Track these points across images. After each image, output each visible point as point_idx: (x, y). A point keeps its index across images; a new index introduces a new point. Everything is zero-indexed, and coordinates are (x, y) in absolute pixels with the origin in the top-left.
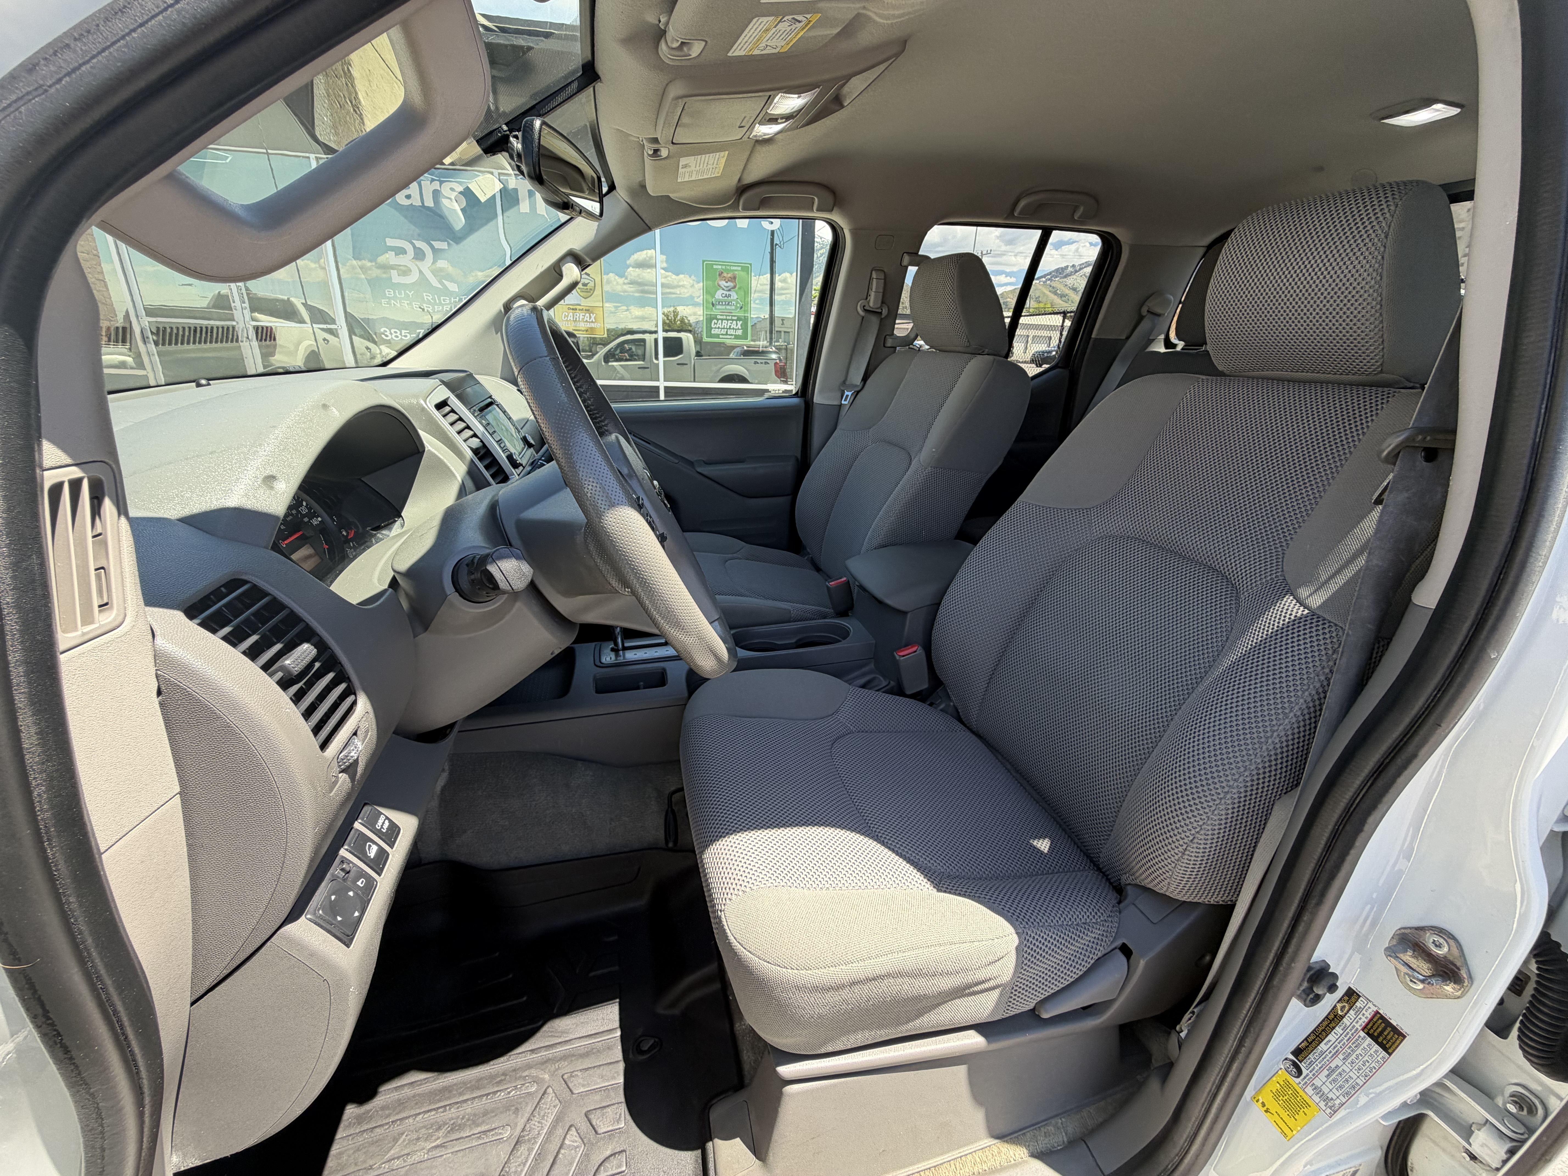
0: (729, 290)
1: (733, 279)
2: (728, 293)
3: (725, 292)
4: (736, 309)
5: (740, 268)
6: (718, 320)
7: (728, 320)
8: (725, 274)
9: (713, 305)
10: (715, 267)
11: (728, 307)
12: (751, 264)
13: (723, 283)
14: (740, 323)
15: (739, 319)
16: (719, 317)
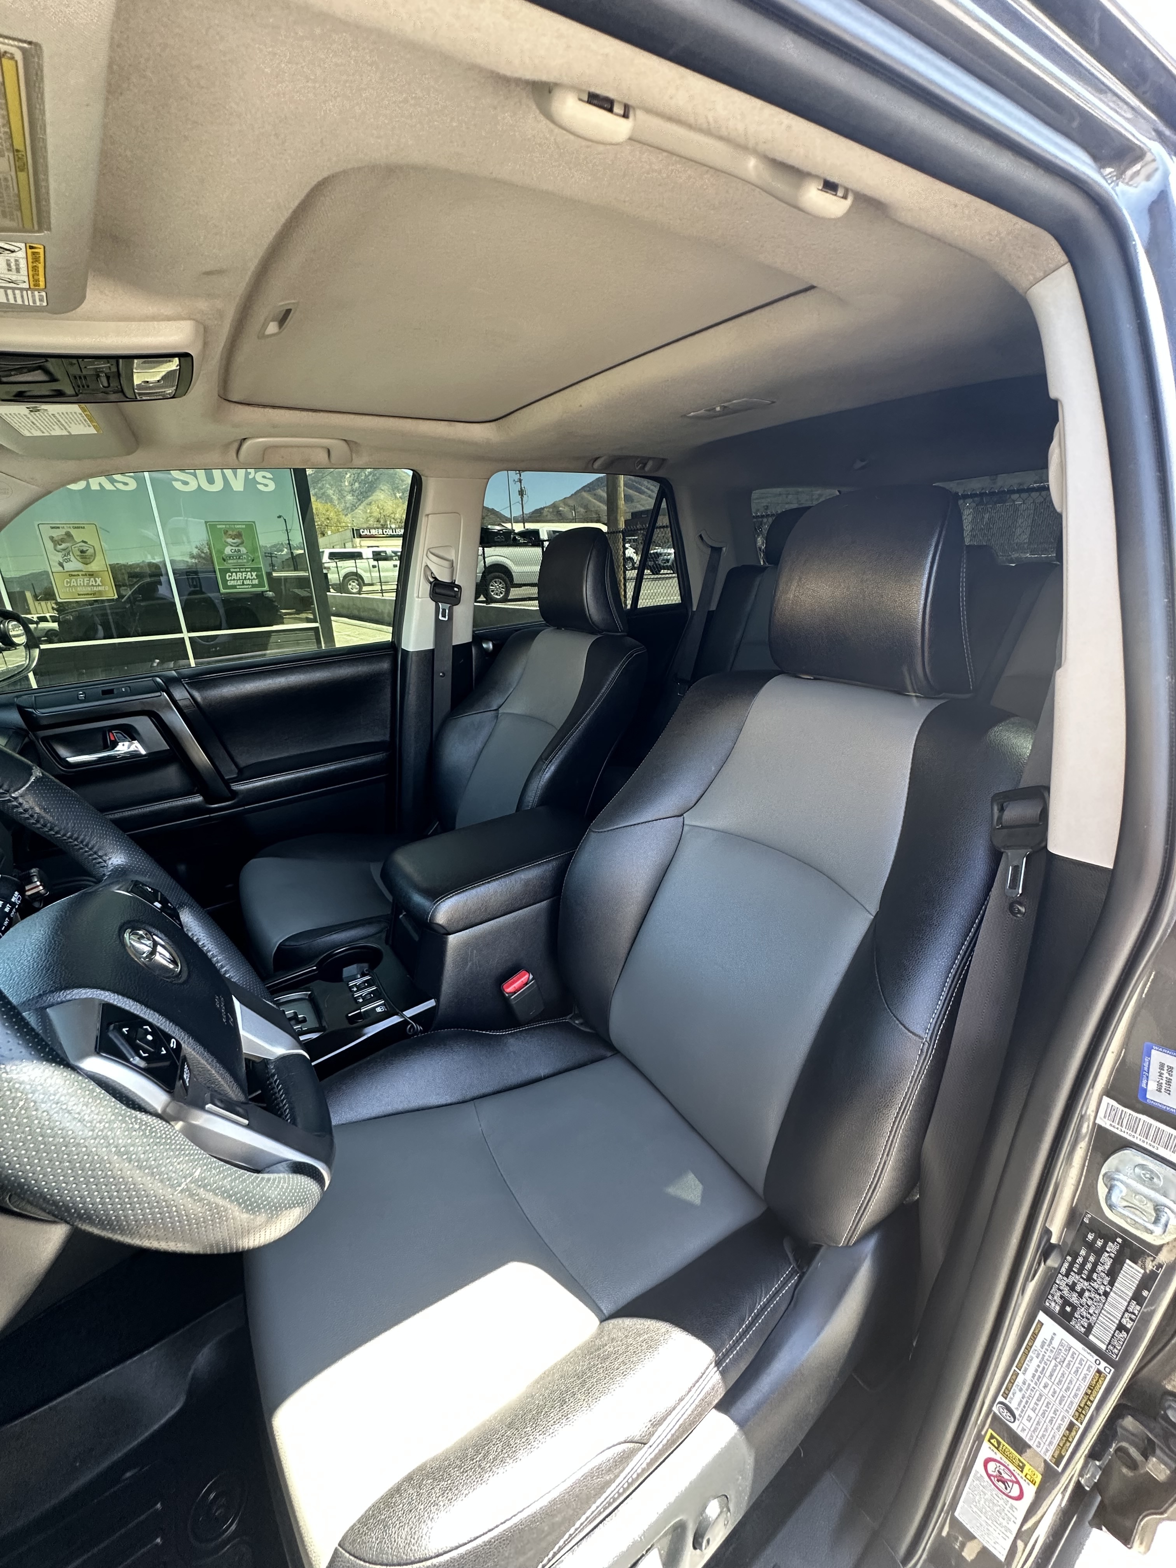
0: (238, 546)
1: (239, 535)
2: (237, 548)
3: (234, 548)
4: (248, 562)
5: (244, 526)
6: (232, 573)
7: (242, 572)
8: (230, 532)
9: (224, 560)
10: (218, 527)
11: (240, 561)
12: (254, 522)
13: (230, 540)
14: (254, 574)
15: (253, 570)
16: (232, 570)
